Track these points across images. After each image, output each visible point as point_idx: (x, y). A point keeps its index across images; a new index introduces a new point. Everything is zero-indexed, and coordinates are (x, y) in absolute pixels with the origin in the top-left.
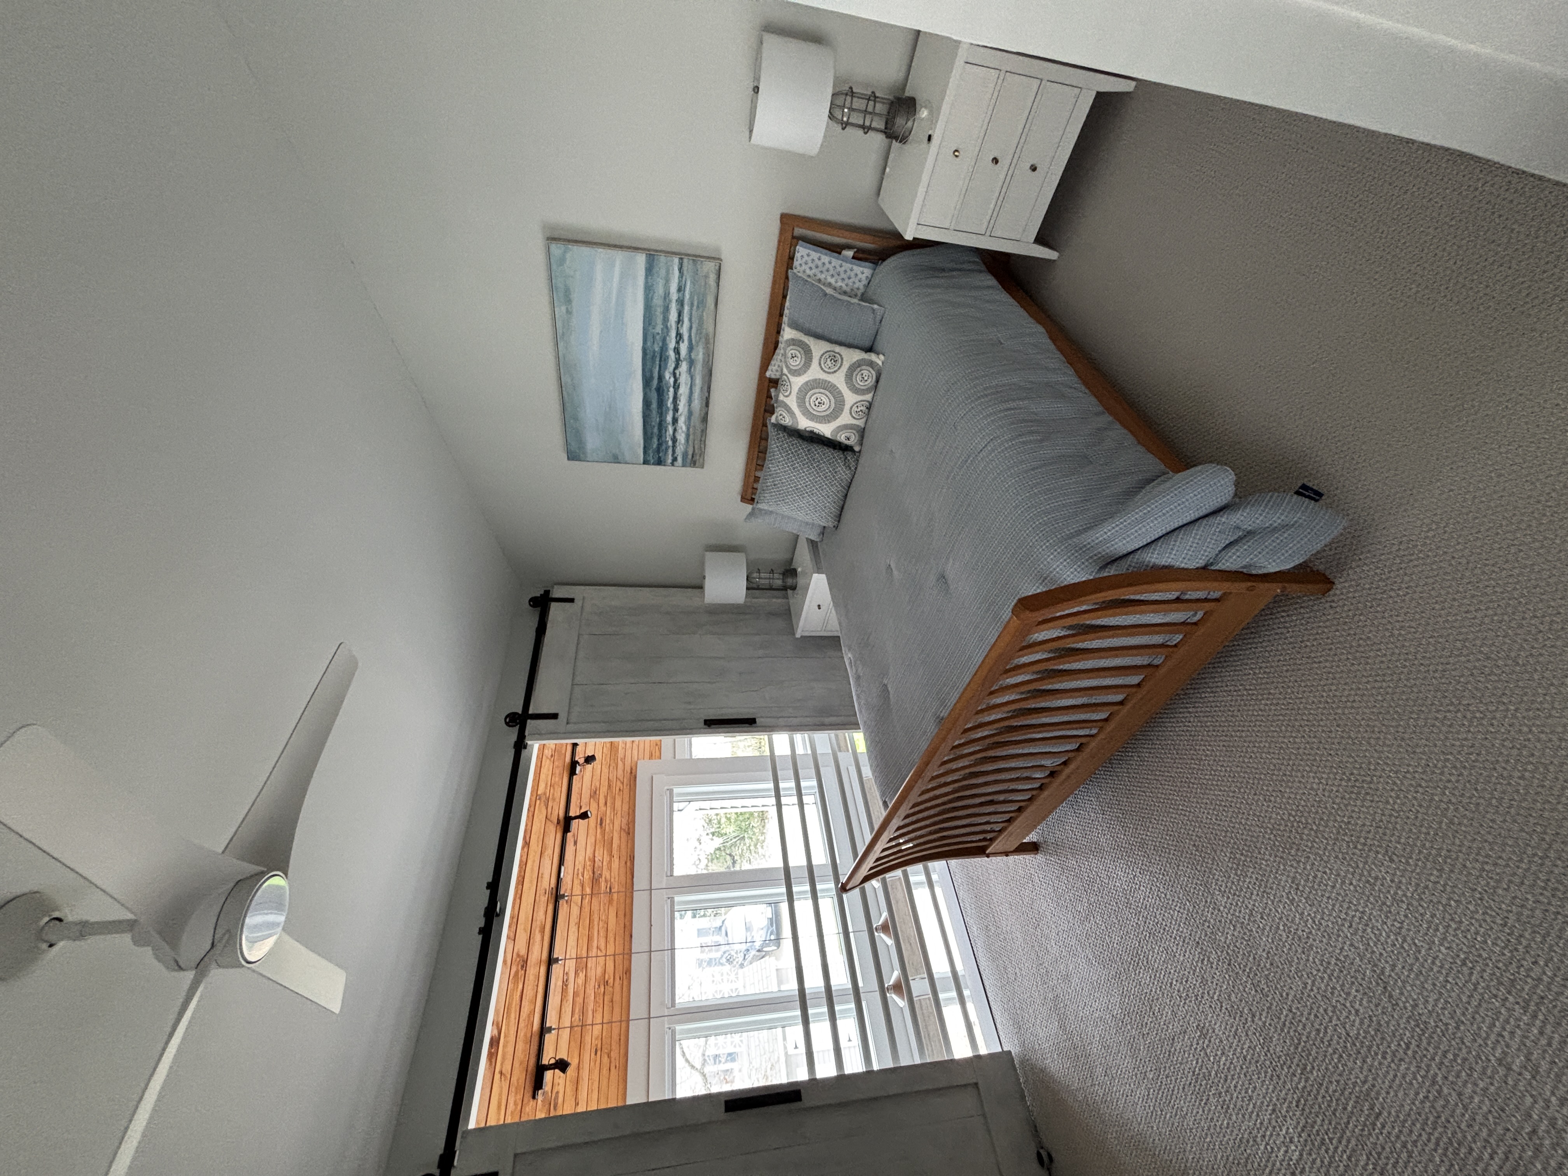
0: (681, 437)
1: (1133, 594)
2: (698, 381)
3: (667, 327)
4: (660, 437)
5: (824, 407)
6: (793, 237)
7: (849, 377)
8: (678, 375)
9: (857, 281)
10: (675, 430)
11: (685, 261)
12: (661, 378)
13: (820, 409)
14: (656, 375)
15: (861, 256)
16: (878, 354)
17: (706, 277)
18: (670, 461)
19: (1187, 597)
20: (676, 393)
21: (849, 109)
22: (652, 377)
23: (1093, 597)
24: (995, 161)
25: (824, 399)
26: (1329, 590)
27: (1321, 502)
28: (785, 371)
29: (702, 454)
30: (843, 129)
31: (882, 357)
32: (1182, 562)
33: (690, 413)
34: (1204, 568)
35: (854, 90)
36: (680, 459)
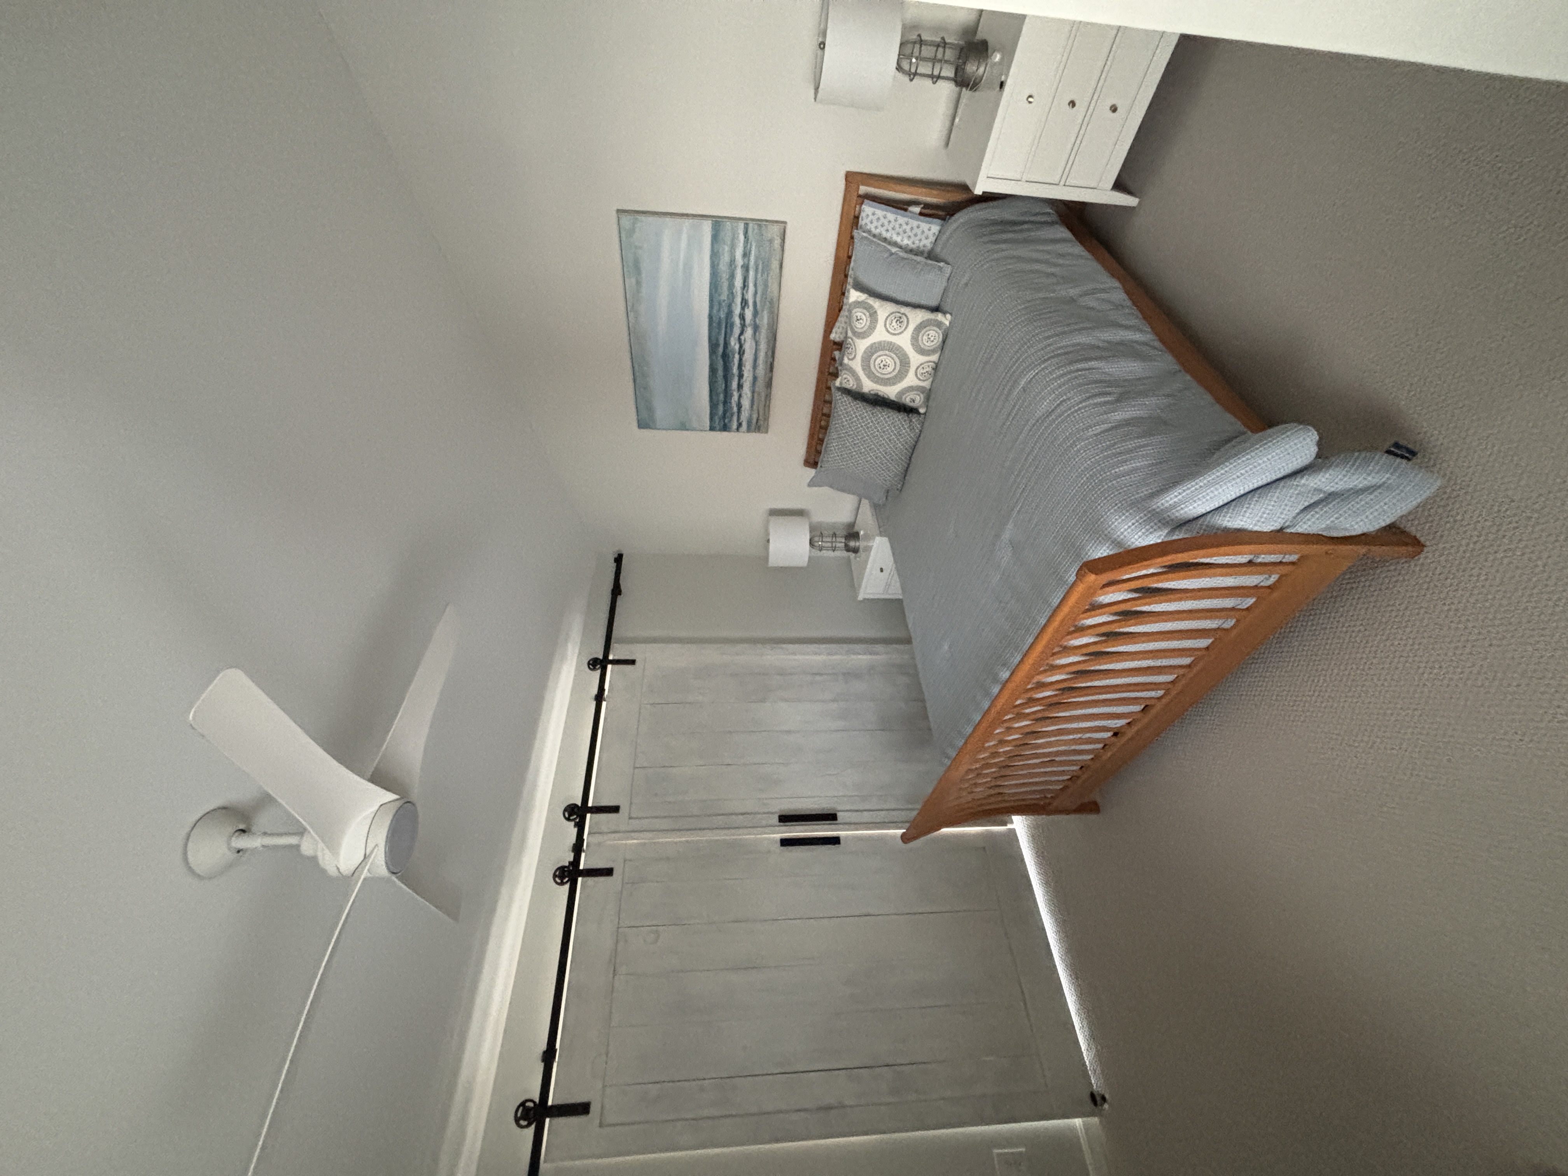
0: (746, 403)
1: (1204, 557)
2: (763, 346)
3: (732, 293)
4: (725, 403)
5: (890, 369)
6: (859, 196)
7: (915, 339)
8: (743, 342)
9: (923, 239)
10: (740, 396)
11: (751, 225)
12: (726, 344)
13: (884, 371)
14: (722, 342)
15: (930, 212)
16: (944, 313)
17: (771, 241)
18: (735, 425)
19: (1259, 560)
20: (740, 360)
21: (917, 59)
22: (717, 345)
23: (1159, 560)
24: (1072, 104)
25: (889, 361)
26: (1419, 553)
27: (1414, 460)
28: (850, 334)
29: (766, 419)
30: (911, 80)
31: (948, 316)
32: (1255, 525)
33: (755, 378)
34: (1281, 530)
35: (923, 38)
36: (744, 425)
